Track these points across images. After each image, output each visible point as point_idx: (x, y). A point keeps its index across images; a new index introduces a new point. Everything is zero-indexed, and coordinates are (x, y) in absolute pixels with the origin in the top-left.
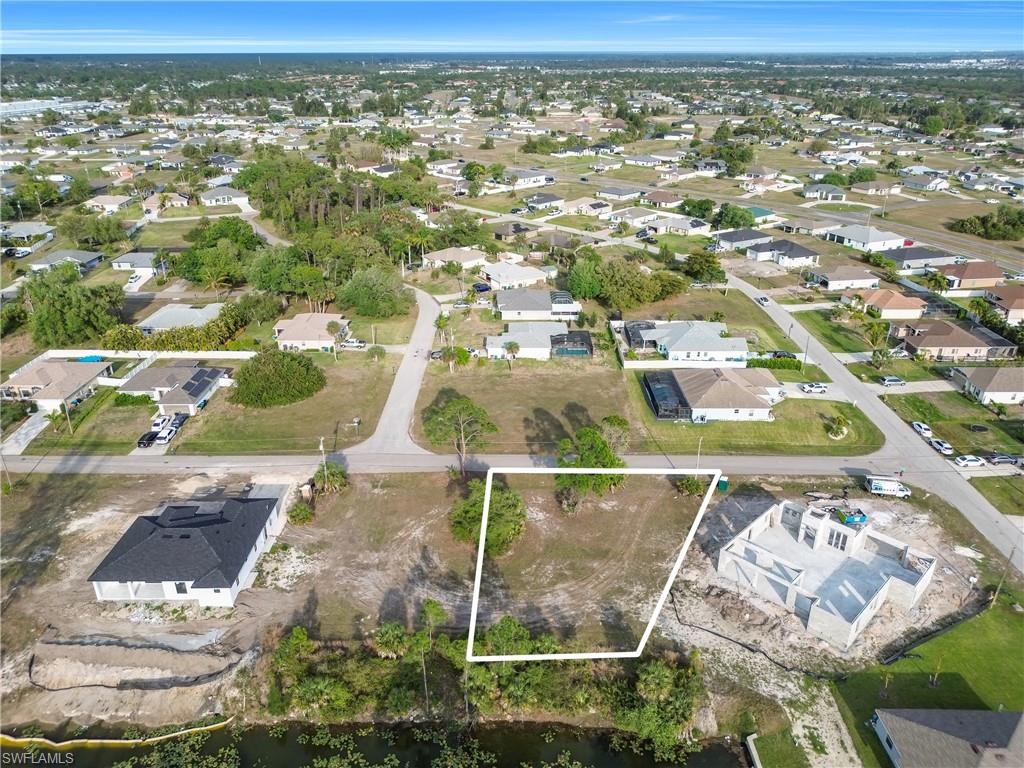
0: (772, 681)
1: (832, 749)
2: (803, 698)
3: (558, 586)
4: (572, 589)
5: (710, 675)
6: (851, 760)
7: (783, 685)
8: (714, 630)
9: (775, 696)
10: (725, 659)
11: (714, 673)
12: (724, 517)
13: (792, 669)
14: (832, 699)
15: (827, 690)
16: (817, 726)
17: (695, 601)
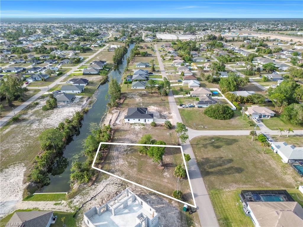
0: (80, 200)
1: (54, 207)
2: (72, 205)
3: (126, 163)
4: (125, 165)
5: (87, 187)
6: (49, 209)
7: (78, 202)
8: (103, 191)
9: (75, 199)
10: (91, 191)
11: (87, 188)
12: (162, 205)
13: (83, 205)
14: (69, 212)
15: (72, 212)
16: (62, 205)
17: (116, 189)
